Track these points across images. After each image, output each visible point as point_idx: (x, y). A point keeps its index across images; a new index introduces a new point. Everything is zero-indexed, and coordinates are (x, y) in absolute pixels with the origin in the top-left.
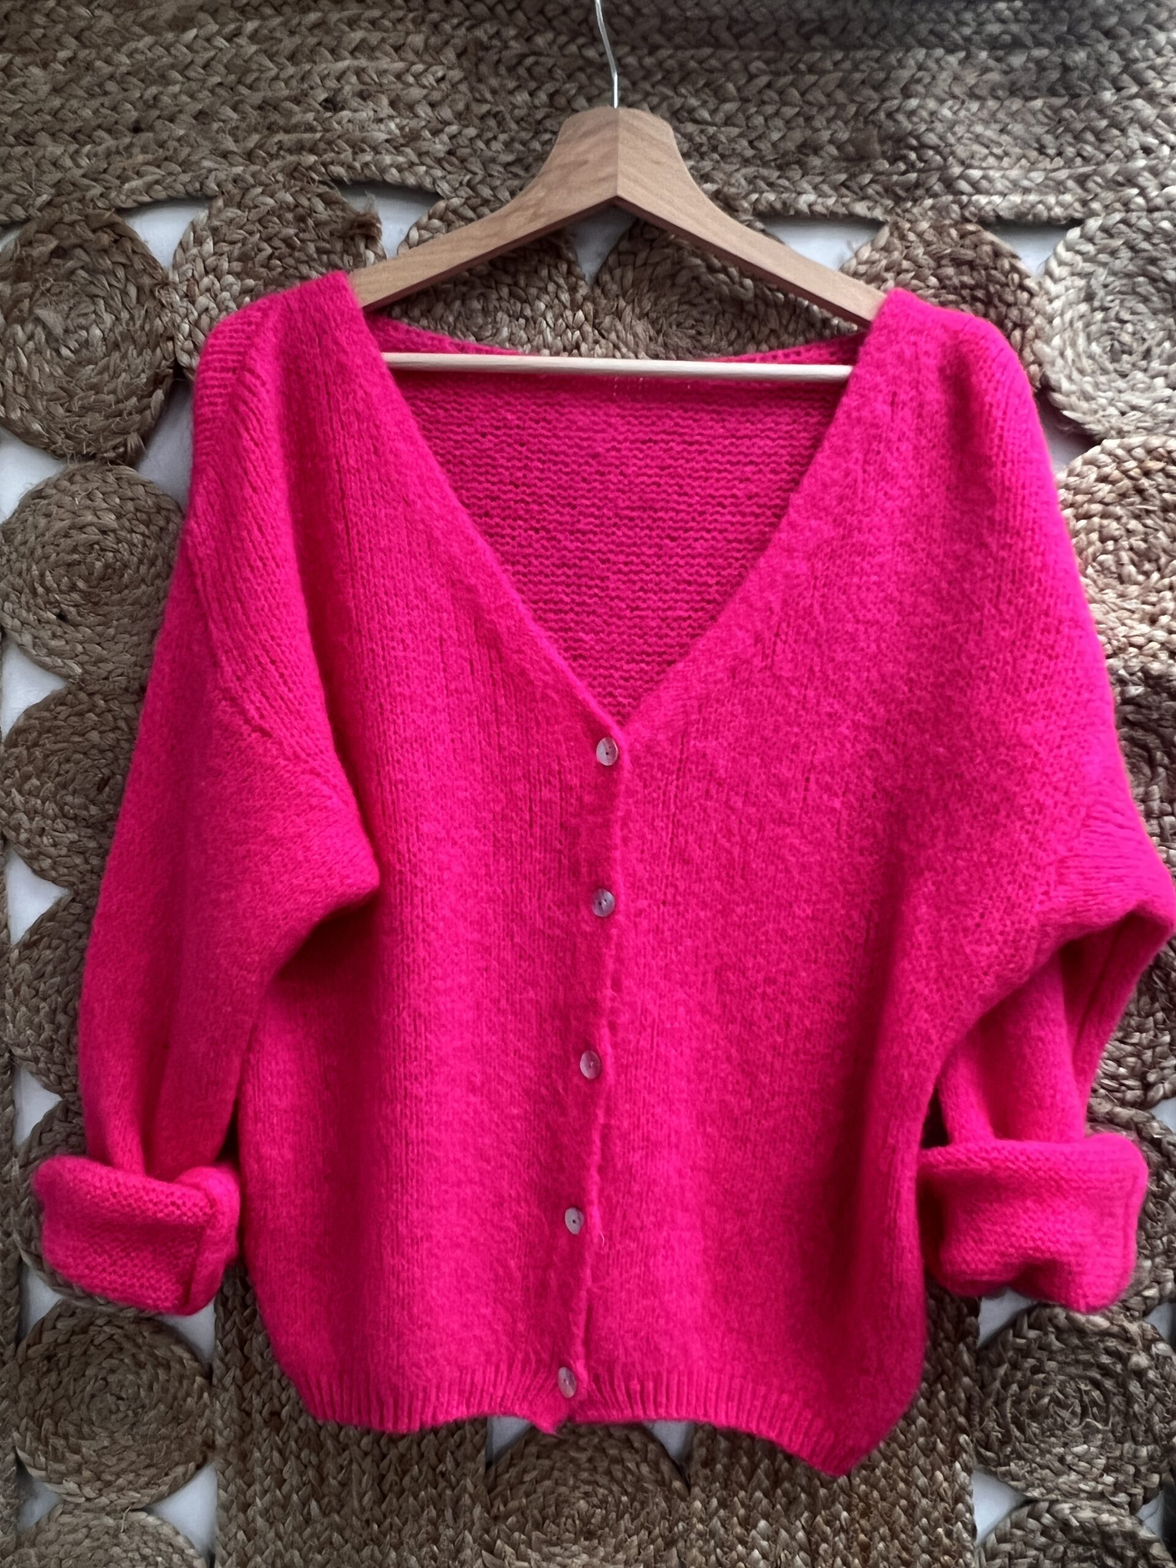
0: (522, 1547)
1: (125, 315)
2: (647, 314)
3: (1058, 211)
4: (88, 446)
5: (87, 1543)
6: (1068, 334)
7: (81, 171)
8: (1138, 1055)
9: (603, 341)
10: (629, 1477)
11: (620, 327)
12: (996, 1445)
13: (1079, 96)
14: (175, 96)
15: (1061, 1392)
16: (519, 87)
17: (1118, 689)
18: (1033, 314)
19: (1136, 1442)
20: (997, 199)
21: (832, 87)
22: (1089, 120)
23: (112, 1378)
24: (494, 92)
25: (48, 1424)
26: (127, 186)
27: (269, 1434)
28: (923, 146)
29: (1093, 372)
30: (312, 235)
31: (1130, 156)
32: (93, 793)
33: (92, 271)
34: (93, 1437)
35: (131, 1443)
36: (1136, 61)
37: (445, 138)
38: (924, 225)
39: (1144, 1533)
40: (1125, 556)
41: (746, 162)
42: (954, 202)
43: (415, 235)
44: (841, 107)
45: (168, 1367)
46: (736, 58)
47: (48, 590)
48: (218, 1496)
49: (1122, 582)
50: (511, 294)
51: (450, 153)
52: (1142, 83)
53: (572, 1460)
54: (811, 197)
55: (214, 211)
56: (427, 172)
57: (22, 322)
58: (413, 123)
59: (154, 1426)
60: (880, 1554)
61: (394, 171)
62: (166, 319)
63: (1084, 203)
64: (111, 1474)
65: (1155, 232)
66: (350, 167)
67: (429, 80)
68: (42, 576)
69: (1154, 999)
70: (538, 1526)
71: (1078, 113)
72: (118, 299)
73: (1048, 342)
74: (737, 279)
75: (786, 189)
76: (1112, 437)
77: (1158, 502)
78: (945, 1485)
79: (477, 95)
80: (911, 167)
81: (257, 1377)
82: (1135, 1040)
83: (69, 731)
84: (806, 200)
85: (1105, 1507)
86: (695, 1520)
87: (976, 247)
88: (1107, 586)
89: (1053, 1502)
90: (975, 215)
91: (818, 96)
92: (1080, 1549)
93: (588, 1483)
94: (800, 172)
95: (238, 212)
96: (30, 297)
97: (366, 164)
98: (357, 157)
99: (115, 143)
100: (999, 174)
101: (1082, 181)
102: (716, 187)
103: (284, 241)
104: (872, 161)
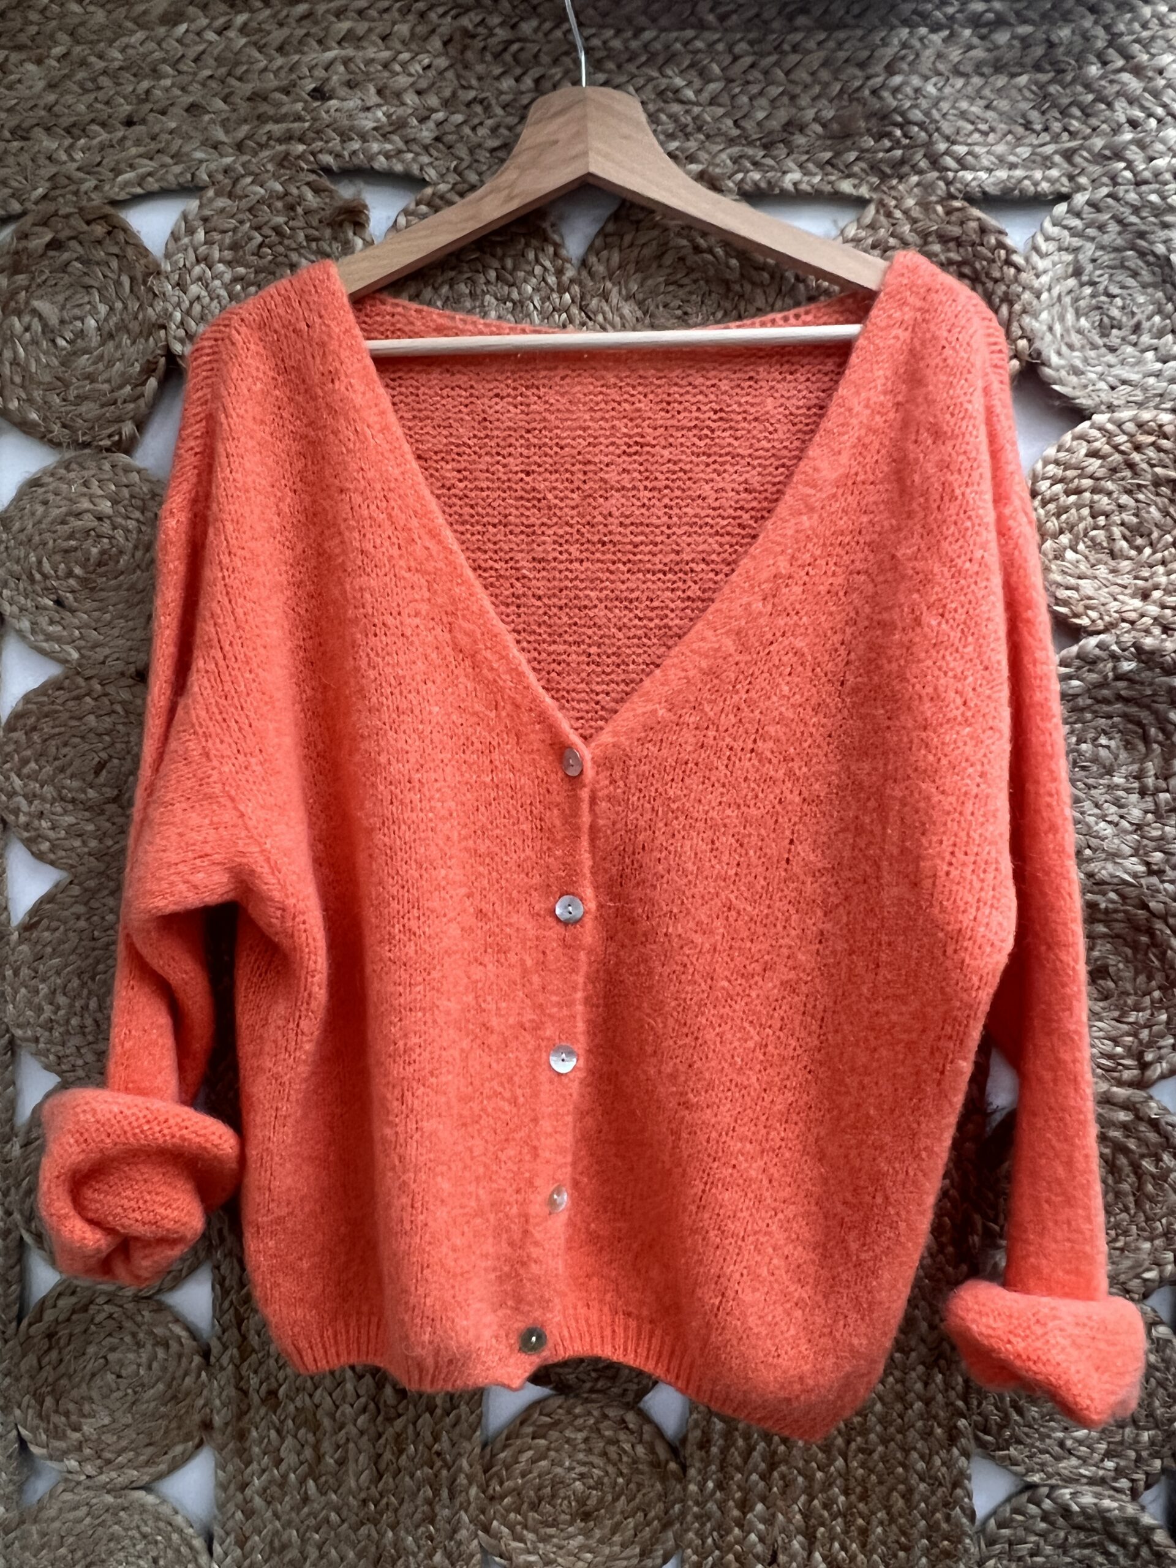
0: (519, 1528)
1: (119, 305)
2: (634, 296)
3: (1045, 186)
4: (84, 434)
5: (88, 1520)
6: (1057, 308)
7: (75, 165)
8: (1135, 1035)
9: (590, 323)
10: (625, 1458)
11: (607, 309)
12: (994, 1428)
13: (1063, 71)
14: (167, 90)
16: (503, 73)
17: (1110, 665)
18: (1020, 289)
19: (1138, 1427)
20: (983, 175)
21: (816, 65)
22: (1074, 94)
23: (112, 1357)
24: (480, 79)
25: (49, 1402)
26: (120, 179)
27: (267, 1413)
28: (908, 122)
29: (1083, 347)
30: (301, 223)
31: (1116, 130)
32: (90, 777)
33: (86, 261)
34: (92, 1415)
35: (130, 1421)
36: (1121, 35)
37: (431, 124)
38: (910, 202)
39: (1147, 1519)
40: (1117, 531)
41: (731, 142)
42: (939, 178)
43: (402, 221)
44: (826, 85)
45: (167, 1346)
46: (719, 40)
47: (45, 577)
48: (217, 1476)
49: (1114, 557)
50: (498, 278)
51: (437, 139)
52: (1128, 57)
53: (568, 1441)
54: (795, 176)
55: (205, 201)
56: (414, 160)
57: (19, 314)
58: (401, 111)
59: (153, 1404)
60: (878, 1538)
61: (382, 159)
62: (158, 308)
63: (1071, 178)
64: (111, 1452)
65: (1144, 206)
66: (338, 156)
67: (416, 68)
68: (40, 562)
69: (1150, 978)
70: (534, 1507)
71: (1064, 88)
72: (112, 290)
73: (1035, 316)
74: (723, 259)
75: (772, 168)
76: (1102, 412)
77: (1149, 476)
78: (944, 1469)
79: (464, 83)
80: (897, 144)
81: (254, 1356)
82: (1131, 1020)
83: (68, 714)
84: (792, 178)
85: (1107, 1493)
86: (690, 1503)
87: (962, 223)
88: (1099, 562)
89: (1053, 1488)
90: (960, 191)
91: (803, 75)
92: (1082, 1536)
93: (584, 1464)
94: (785, 151)
95: (229, 202)
96: (27, 289)
97: (354, 152)
98: (346, 145)
99: (109, 136)
100: (985, 150)
101: (1068, 155)
102: (701, 167)
103: (274, 229)
104: (856, 138)
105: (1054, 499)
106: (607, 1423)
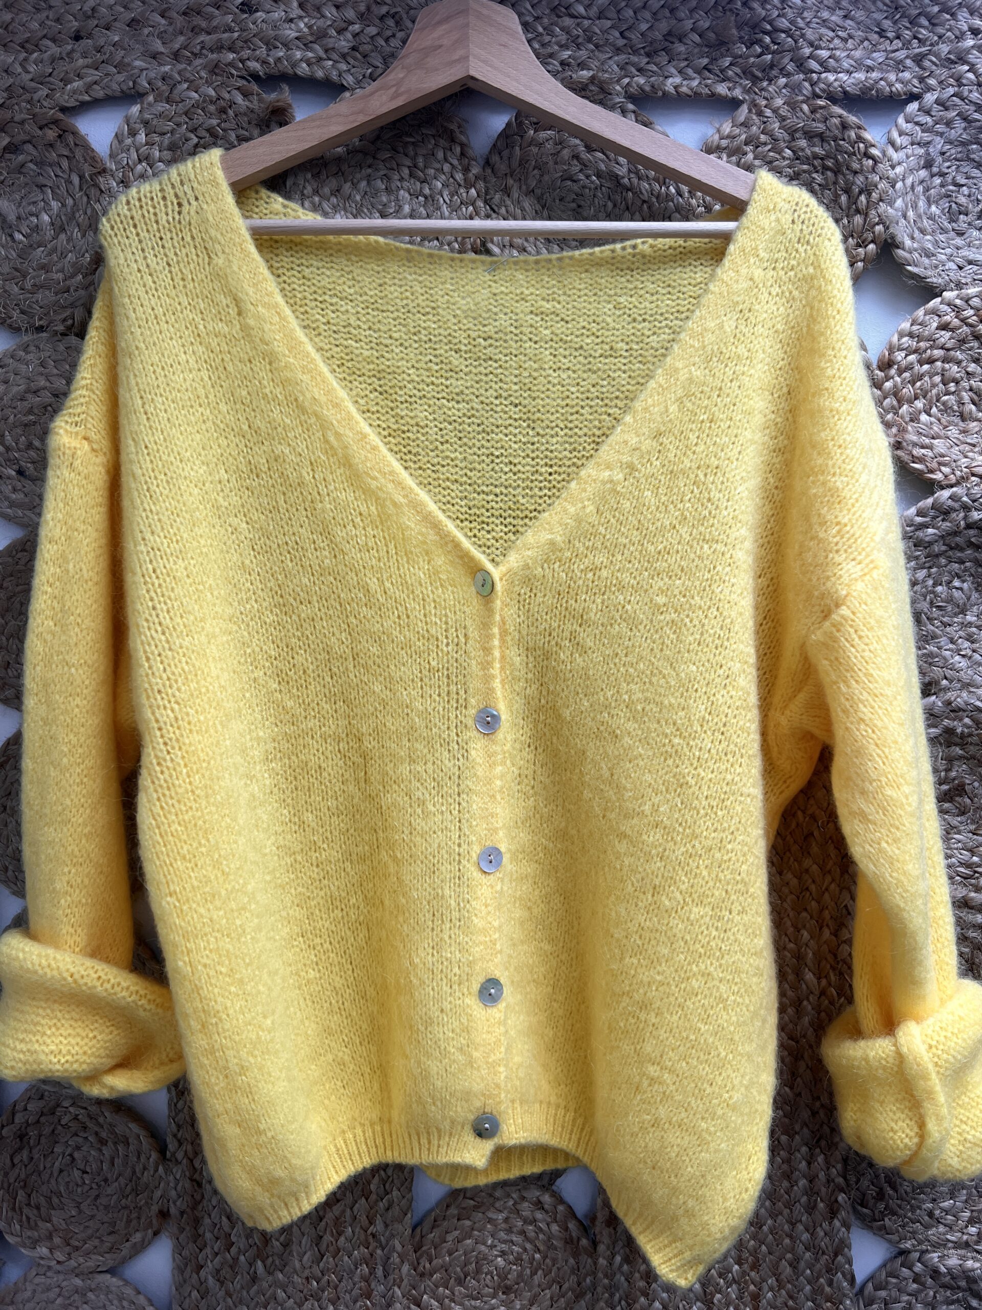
0: (447, 1301)
1: (69, 202)
2: (533, 191)
3: (899, 86)
4: (40, 319)
5: (59, 1301)
6: (909, 197)
7: (30, 76)
9: (494, 215)
10: (541, 1236)
11: (508, 202)
12: (871, 1202)
17: (962, 515)
20: (843, 77)
23: (76, 1155)
25: (21, 1196)
26: (69, 87)
28: (777, 30)
29: (934, 232)
30: (231, 124)
31: (960, 37)
33: (40, 164)
34: (61, 1207)
35: (95, 1212)
37: (349, 35)
38: (779, 102)
40: (966, 396)
41: (618, 50)
42: (805, 80)
45: (127, 1144)
47: (7, 449)
48: (174, 1260)
49: (963, 420)
50: (411, 175)
51: (354, 49)
53: (490, 1221)
54: (678, 80)
55: (145, 106)
56: (333, 65)
58: (321, 23)
59: (115, 1197)
60: (769, 1303)
61: (304, 65)
63: (922, 80)
64: (79, 1240)
66: (264, 63)
70: (460, 1282)
72: (63, 187)
73: (891, 203)
74: (612, 158)
75: (655, 74)
76: (952, 290)
78: (826, 1239)
80: (766, 49)
84: (670, 84)
85: (970, 1255)
86: (600, 1275)
87: (825, 120)
88: (950, 423)
89: (923, 1252)
90: (823, 91)
92: (948, 1293)
93: (505, 1242)
94: (667, 58)
95: (168, 106)
97: (279, 59)
98: (271, 53)
99: (59, 50)
100: (845, 54)
101: (918, 60)
102: (591, 73)
103: (208, 130)
104: (730, 46)
105: (909, 368)
106: (526, 1204)
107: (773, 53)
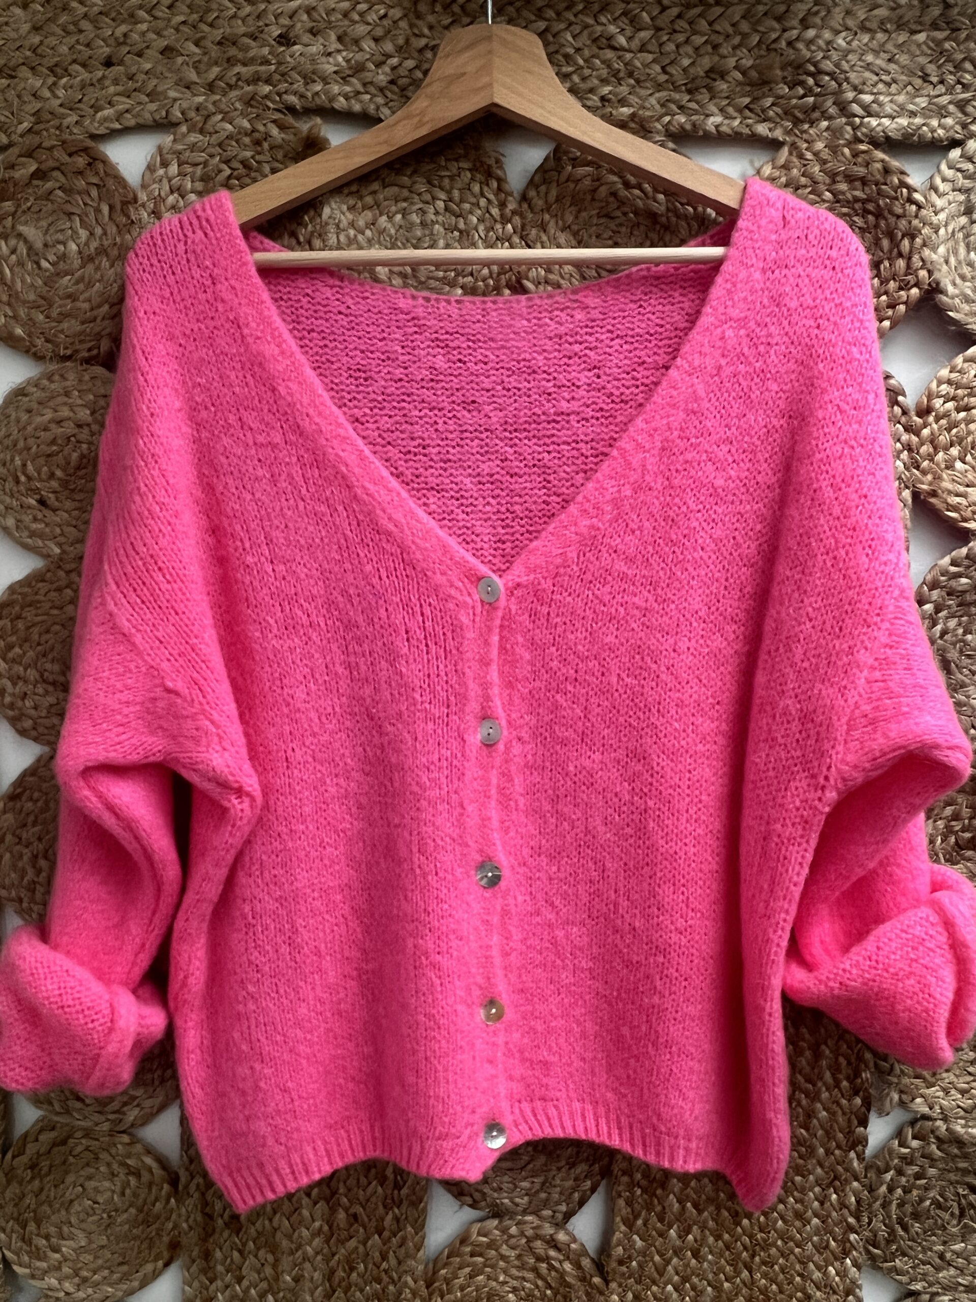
1: (98, 231)
2: (569, 227)
3: (941, 132)
4: (66, 348)
6: (951, 243)
7: (58, 102)
10: (553, 1273)
12: (883, 1243)
13: (958, 30)
14: (143, 34)
15: (941, 1195)
18: (920, 225)
20: (886, 122)
21: (737, 18)
23: (88, 1185)
24: (431, 28)
25: (32, 1226)
26: (99, 114)
27: (230, 1236)
28: (820, 72)
29: (973, 278)
30: (266, 157)
33: (69, 191)
34: (71, 1237)
35: (105, 1242)
37: (387, 69)
38: (819, 145)
41: (659, 87)
42: (847, 124)
44: (745, 36)
47: (29, 478)
48: (183, 1291)
50: (447, 209)
51: (392, 82)
53: (503, 1257)
54: (718, 119)
55: (178, 136)
56: (371, 99)
57: (6, 237)
58: (358, 56)
59: (127, 1227)
61: (342, 99)
63: (964, 126)
64: (88, 1270)
66: (302, 96)
67: (372, 17)
68: (24, 465)
71: (958, 45)
72: (92, 216)
73: (934, 249)
74: (651, 194)
75: (696, 112)
78: (837, 1279)
79: (416, 31)
83: (49, 604)
84: (714, 121)
87: (867, 165)
89: (933, 1295)
90: (865, 135)
91: (724, 26)
93: (516, 1278)
94: (708, 96)
95: (201, 137)
96: (13, 215)
97: (317, 93)
98: (308, 87)
99: (90, 76)
100: (888, 99)
101: (962, 105)
102: (632, 110)
103: (242, 162)
104: (773, 85)
105: (946, 415)
107: (817, 95)
